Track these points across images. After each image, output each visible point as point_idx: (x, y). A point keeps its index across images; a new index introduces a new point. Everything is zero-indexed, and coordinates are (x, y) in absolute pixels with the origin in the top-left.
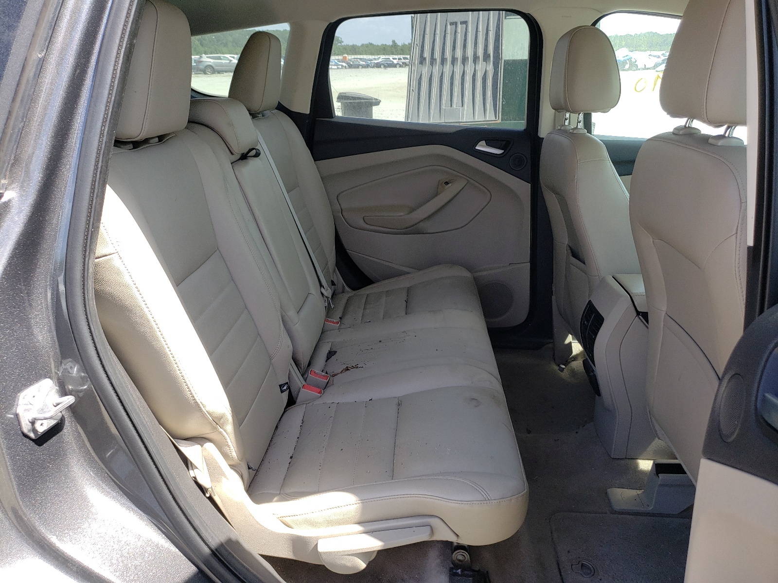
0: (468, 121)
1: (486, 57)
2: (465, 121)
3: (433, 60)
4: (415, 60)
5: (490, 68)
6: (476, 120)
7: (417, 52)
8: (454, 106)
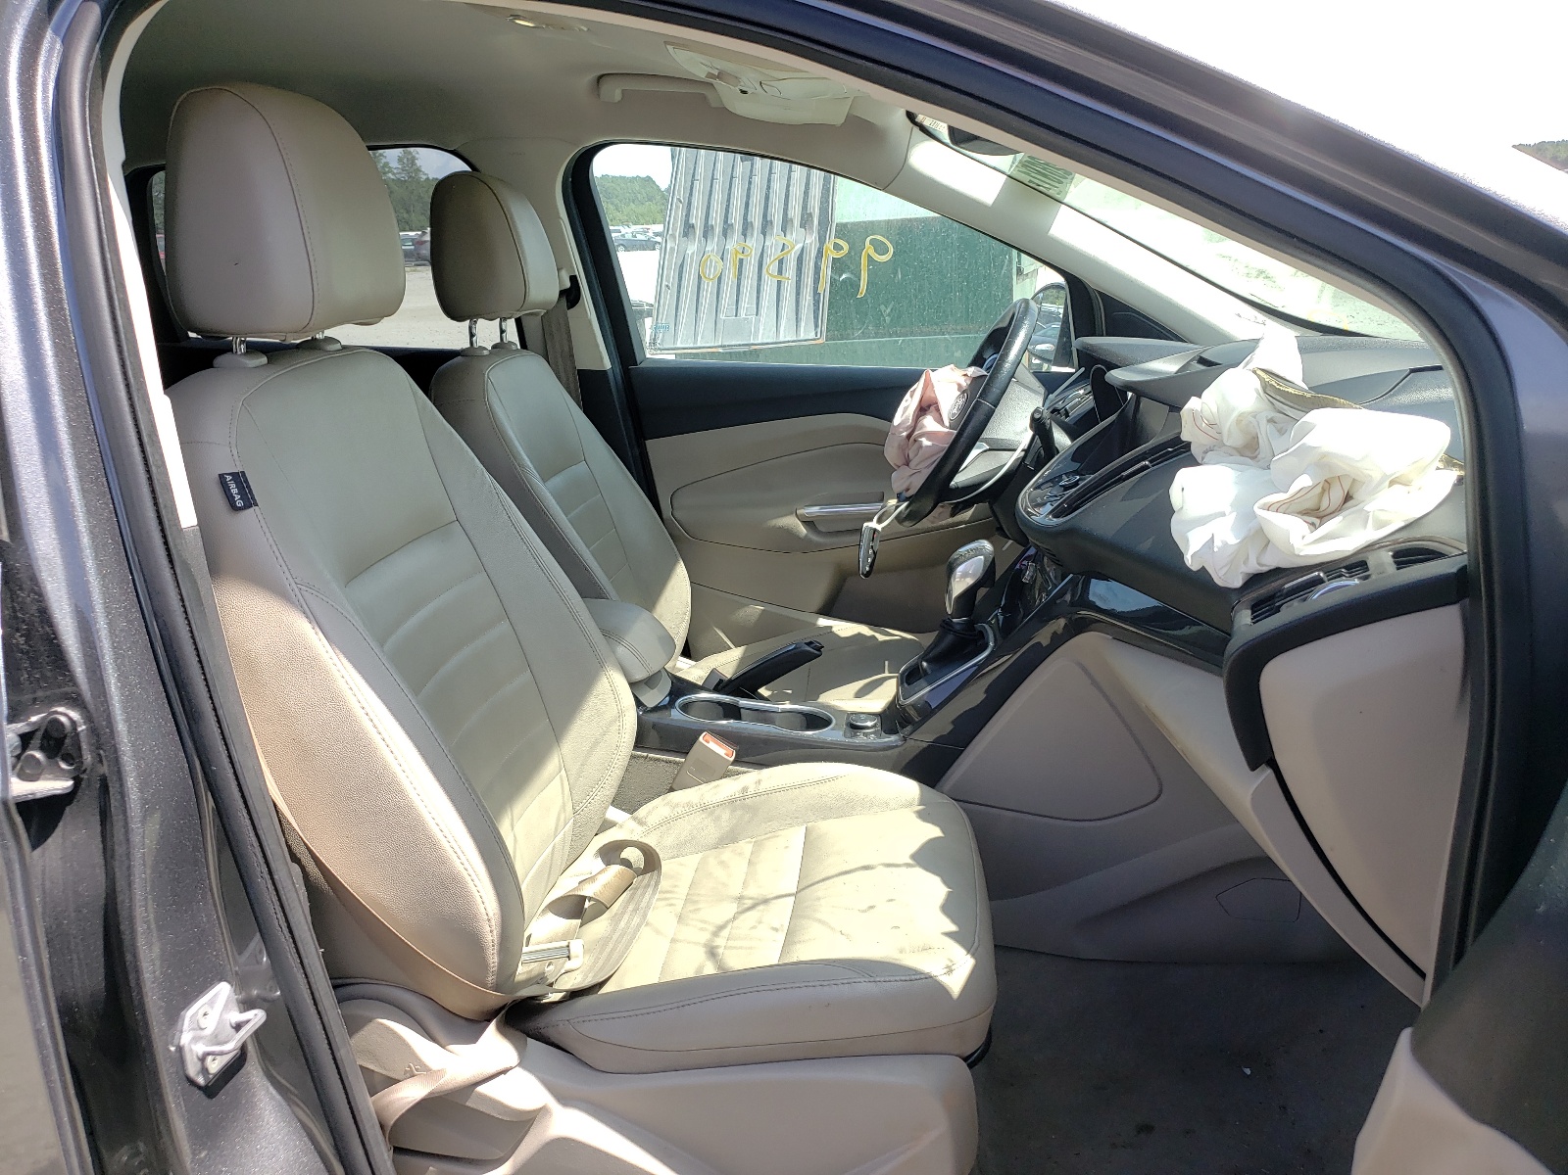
0: (765, 341)
1: (806, 221)
2: (759, 342)
3: (708, 231)
4: (674, 230)
5: (812, 240)
6: (782, 339)
7: (677, 215)
8: (742, 313)
